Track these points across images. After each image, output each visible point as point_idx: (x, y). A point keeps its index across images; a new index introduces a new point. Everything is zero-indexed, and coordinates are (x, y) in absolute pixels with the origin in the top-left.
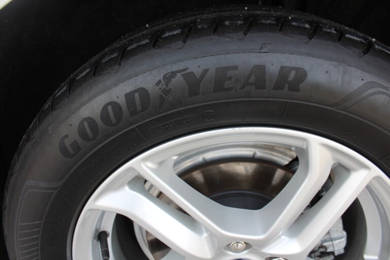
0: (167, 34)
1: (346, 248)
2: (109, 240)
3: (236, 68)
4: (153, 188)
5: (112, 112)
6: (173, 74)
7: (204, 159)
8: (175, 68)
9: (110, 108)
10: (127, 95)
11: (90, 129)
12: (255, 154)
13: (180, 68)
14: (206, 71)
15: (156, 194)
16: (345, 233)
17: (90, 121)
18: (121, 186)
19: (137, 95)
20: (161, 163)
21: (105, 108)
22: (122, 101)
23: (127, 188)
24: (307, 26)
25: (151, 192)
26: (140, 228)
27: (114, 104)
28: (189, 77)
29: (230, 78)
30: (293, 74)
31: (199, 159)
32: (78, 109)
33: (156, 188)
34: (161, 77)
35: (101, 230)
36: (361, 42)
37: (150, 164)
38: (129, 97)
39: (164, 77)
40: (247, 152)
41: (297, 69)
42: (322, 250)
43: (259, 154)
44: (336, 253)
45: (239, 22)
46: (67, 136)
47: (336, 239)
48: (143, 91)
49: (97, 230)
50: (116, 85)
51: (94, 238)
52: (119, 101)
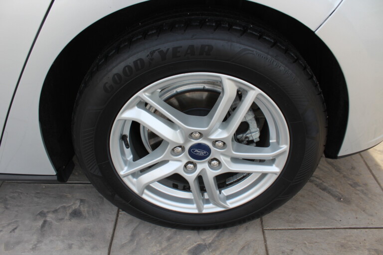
0: (150, 33)
1: (260, 137)
2: (128, 139)
3: (181, 47)
4: (152, 108)
5: (128, 70)
6: (154, 51)
7: (176, 91)
8: (154, 49)
9: (127, 68)
10: (134, 62)
11: (118, 78)
12: (204, 87)
13: (157, 48)
14: (168, 49)
15: (153, 111)
16: (258, 129)
17: (118, 75)
18: (133, 107)
19: (139, 62)
20: (152, 93)
21: (124, 69)
22: (132, 65)
23: (136, 108)
24: (214, 24)
25: (150, 110)
26: (144, 127)
27: (128, 67)
28: (161, 52)
29: (179, 52)
30: (207, 47)
31: (174, 92)
32: (112, 69)
33: (153, 107)
34: (149, 53)
35: (124, 134)
36: (240, 30)
37: (147, 94)
38: (135, 63)
39: (150, 53)
40: (200, 86)
41: (208, 46)
42: (247, 139)
43: (207, 87)
44: (255, 141)
45: (182, 25)
46: (107, 83)
47: (253, 133)
48: (141, 60)
49: (121, 135)
50: (129, 58)
51: (120, 139)
52: (130, 65)
